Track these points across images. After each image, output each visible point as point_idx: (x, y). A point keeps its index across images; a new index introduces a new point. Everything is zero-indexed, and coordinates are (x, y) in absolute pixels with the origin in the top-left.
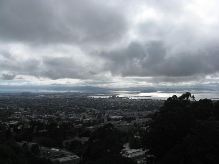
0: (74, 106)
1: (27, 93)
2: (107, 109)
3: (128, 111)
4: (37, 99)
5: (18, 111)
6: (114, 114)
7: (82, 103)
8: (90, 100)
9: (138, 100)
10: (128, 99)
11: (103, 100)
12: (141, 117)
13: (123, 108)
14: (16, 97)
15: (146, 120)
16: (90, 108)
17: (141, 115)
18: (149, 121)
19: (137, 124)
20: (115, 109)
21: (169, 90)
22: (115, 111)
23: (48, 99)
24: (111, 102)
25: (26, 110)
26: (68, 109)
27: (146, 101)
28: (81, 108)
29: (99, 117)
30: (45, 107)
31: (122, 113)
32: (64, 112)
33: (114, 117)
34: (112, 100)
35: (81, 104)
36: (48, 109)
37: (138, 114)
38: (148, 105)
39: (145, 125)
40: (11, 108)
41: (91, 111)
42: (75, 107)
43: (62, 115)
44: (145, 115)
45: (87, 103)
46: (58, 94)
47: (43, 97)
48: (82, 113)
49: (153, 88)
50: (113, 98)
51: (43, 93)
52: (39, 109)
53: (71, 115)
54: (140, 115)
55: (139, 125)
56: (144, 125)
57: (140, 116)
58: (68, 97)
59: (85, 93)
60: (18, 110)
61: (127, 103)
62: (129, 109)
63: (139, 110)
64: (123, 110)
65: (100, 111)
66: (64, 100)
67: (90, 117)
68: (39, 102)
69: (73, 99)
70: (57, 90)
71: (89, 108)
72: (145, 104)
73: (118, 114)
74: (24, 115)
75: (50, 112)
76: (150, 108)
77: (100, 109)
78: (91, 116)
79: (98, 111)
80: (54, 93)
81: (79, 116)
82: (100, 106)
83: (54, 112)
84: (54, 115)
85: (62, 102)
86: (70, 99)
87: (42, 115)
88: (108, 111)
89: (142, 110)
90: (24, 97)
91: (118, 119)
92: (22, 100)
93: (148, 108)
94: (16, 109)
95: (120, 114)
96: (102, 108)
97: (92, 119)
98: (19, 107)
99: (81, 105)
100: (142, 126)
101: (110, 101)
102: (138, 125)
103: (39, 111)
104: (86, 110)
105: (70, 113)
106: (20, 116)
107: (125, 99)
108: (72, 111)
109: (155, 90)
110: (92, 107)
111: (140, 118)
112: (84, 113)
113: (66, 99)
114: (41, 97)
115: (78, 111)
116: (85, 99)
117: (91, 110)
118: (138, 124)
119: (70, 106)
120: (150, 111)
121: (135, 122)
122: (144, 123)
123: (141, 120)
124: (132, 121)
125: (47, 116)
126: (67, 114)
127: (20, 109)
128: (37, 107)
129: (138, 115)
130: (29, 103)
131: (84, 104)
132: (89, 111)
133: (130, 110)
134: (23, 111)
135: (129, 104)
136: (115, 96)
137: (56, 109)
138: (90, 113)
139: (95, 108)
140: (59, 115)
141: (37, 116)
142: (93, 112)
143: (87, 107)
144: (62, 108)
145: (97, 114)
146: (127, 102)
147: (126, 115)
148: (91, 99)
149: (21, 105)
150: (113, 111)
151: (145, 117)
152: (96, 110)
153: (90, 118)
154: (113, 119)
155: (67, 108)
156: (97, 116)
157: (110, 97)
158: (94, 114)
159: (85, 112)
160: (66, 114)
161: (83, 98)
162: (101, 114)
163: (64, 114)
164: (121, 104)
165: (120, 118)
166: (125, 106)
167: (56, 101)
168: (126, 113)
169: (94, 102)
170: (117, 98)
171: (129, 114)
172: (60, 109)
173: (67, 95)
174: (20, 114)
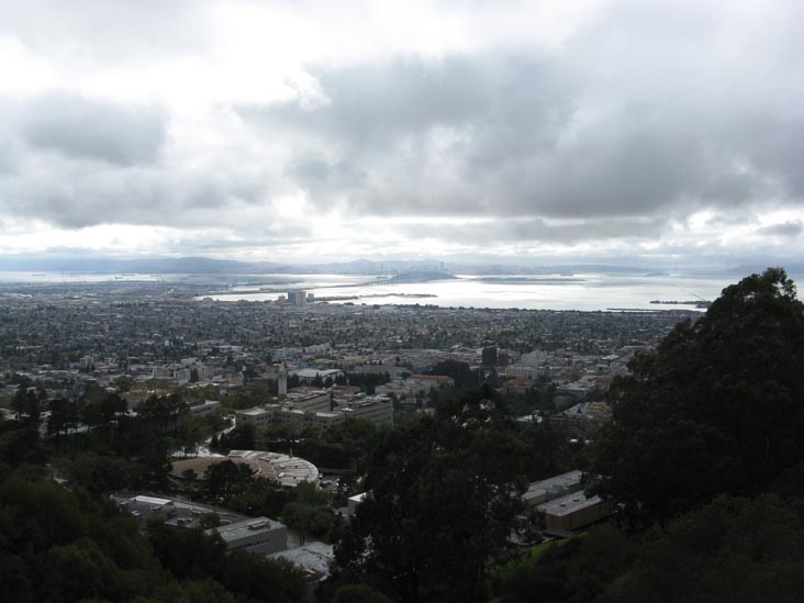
0: (148, 334)
2: (277, 343)
3: (356, 349)
6: (307, 361)
7: (177, 321)
8: (206, 309)
9: (390, 310)
11: (254, 310)
12: (409, 372)
13: (334, 338)
15: (428, 383)
16: (212, 342)
17: (409, 366)
18: (442, 387)
19: (399, 397)
20: (307, 342)
21: (500, 272)
22: (306, 349)
23: (40, 309)
24: (288, 317)
26: (126, 347)
27: (418, 314)
28: (176, 342)
29: (250, 374)
30: (33, 339)
31: (334, 358)
32: (111, 356)
33: (310, 373)
34: (290, 307)
35: (174, 325)
36: (46, 346)
37: (398, 359)
38: (429, 328)
39: (428, 400)
41: (216, 351)
42: (150, 338)
43: (103, 367)
44: (422, 364)
45: (195, 322)
46: (77, 288)
47: (21, 302)
48: (183, 361)
49: (442, 264)
50: (295, 303)
51: (19, 284)
52: (11, 347)
53: (143, 367)
54: (404, 365)
55: (408, 400)
56: (424, 402)
57: (404, 370)
58: (123, 299)
59: (182, 284)
61: (349, 322)
62: (360, 344)
63: (398, 348)
64: (339, 349)
65: (250, 351)
66: (103, 311)
67: (216, 374)
68: (5, 320)
69: (140, 305)
70: (72, 274)
71: (208, 339)
72: (415, 323)
73: (321, 360)
75: (55, 360)
76: (437, 336)
77: (248, 344)
78: (221, 369)
79: (243, 350)
80: (61, 285)
81: (172, 371)
82: (248, 333)
83: (75, 359)
84: (75, 368)
85: (96, 319)
86: (128, 306)
87: (24, 369)
88: (282, 352)
89: (410, 347)
91: (324, 380)
93: (429, 339)
95: (329, 361)
96: (258, 338)
97: (227, 382)
99: (172, 329)
100: (419, 405)
101: (284, 313)
102: (402, 402)
103: (9, 354)
105: (135, 362)
107: (339, 306)
108: (142, 355)
109: (448, 273)
110: (219, 338)
111: (405, 376)
112: (190, 360)
113: (112, 305)
114: (10, 300)
115: (167, 351)
116: (188, 304)
117: (214, 349)
118: (404, 397)
119: (133, 335)
120: (437, 351)
121: (391, 391)
122: (421, 394)
123: (410, 382)
124: (377, 389)
125: (48, 375)
126: (126, 366)
129: (397, 365)
131: (185, 326)
132: (210, 354)
133: (362, 346)
135: (356, 323)
136: (301, 292)
137: (80, 347)
138: (215, 360)
139: (228, 339)
140: (93, 368)
141: (7, 376)
142: (223, 355)
143: (200, 335)
144: (103, 341)
145: (243, 362)
146: (349, 317)
147: (351, 367)
148: (210, 306)
150: (301, 351)
151: (427, 373)
152: (234, 348)
153: (215, 378)
154: (306, 382)
155: (121, 342)
156: (244, 368)
157: (281, 298)
158: (232, 365)
159: (192, 356)
160: (123, 365)
161: (177, 304)
162: (257, 362)
163: (111, 363)
164: (326, 323)
165: (334, 378)
166: (341, 332)
167: (75, 316)
168: (350, 358)
169: (222, 316)
170: (308, 300)
171: (363, 360)
172: (95, 345)
173: (113, 291)
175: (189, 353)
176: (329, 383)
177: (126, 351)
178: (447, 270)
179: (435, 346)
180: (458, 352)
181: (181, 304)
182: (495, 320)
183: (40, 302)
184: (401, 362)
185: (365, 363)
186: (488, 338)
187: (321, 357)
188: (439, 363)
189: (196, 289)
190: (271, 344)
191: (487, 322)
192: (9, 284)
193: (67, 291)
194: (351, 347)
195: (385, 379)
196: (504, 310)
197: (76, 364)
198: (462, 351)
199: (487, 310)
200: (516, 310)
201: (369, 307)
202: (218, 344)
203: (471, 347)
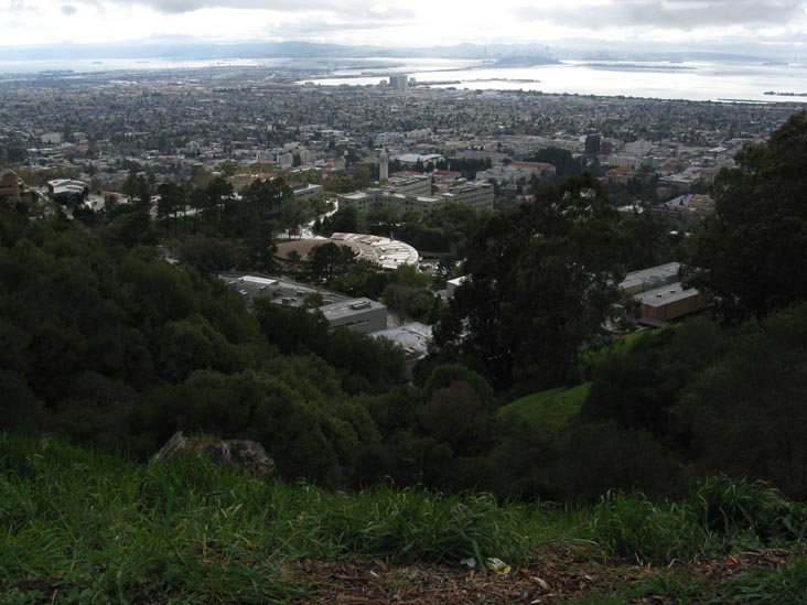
0: (251, 119)
1: (57, 74)
2: (379, 128)
3: (458, 134)
4: (102, 94)
5: (39, 144)
6: (409, 146)
7: (279, 106)
8: (308, 93)
9: (492, 95)
10: (454, 89)
11: (355, 94)
12: (511, 158)
13: (436, 123)
14: (21, 91)
15: (529, 170)
16: (314, 126)
17: (511, 152)
18: (543, 174)
19: (499, 183)
20: (408, 127)
21: (607, 58)
22: (408, 133)
23: (146, 95)
24: (389, 101)
25: (68, 138)
26: (230, 132)
27: (521, 100)
28: (279, 127)
29: (352, 158)
30: (141, 125)
31: (435, 143)
32: (216, 141)
33: (411, 158)
34: (392, 92)
35: (276, 110)
36: (153, 132)
37: (499, 145)
38: (532, 114)
39: (529, 186)
40: (10, 134)
41: (318, 136)
42: (253, 123)
43: (209, 152)
44: (523, 150)
45: (297, 106)
46: (180, 74)
47: (126, 89)
48: (286, 145)
49: (547, 48)
50: (396, 88)
51: (123, 71)
52: (119, 133)
53: (247, 151)
54: (506, 151)
55: (508, 187)
56: (525, 188)
57: (506, 156)
58: (223, 84)
60: (39, 139)
61: (451, 107)
62: (461, 129)
63: (500, 134)
64: (440, 134)
65: (351, 135)
66: (206, 96)
67: (318, 159)
68: (113, 107)
69: (243, 90)
71: (310, 123)
72: (518, 108)
73: (422, 145)
74: (65, 157)
75: (162, 145)
76: (540, 123)
77: (350, 129)
78: (323, 153)
79: (345, 135)
80: (164, 71)
81: (275, 155)
82: (350, 117)
83: (181, 144)
84: (182, 153)
85: (200, 105)
86: (231, 91)
87: (133, 155)
88: (383, 137)
89: (512, 133)
90: (50, 90)
91: (425, 165)
92: (45, 103)
93: (532, 125)
94: (31, 139)
95: (430, 146)
96: (359, 122)
97: (329, 166)
98: (41, 131)
99: (275, 114)
100: (520, 191)
101: (386, 97)
102: (503, 188)
103: (118, 140)
104: (297, 132)
105: (239, 147)
106: (51, 161)
107: (442, 90)
108: (245, 139)
109: (553, 58)
110: (321, 122)
111: (507, 162)
112: (294, 145)
113: (215, 91)
114: (117, 87)
115: (270, 135)
116: (289, 88)
117: (316, 134)
118: (505, 183)
119: (236, 120)
120: (539, 138)
121: (492, 177)
122: (522, 181)
123: (512, 168)
124: (478, 175)
125: (155, 160)
126: (230, 151)
127: (45, 138)
128: (111, 126)
129: (498, 151)
130: (77, 113)
131: (287, 111)
132: (312, 138)
133: (465, 132)
134: (59, 144)
135: (458, 108)
136: (403, 77)
137: (185, 133)
138: (317, 145)
139: (330, 123)
140: (199, 153)
141: (118, 162)
142: (326, 139)
143: (302, 120)
144: (207, 127)
145: (345, 146)
146: (452, 102)
147: (453, 152)
148: (311, 90)
149: (45, 120)
150: (402, 135)
151: (527, 159)
152: (336, 132)
153: (317, 163)
154: (407, 167)
155: (225, 127)
156: (346, 153)
157: (383, 83)
158: (334, 149)
159: (295, 140)
160: (227, 150)
161: (278, 88)
162: (359, 146)
163: (216, 148)
164: (427, 108)
165: (435, 162)
166: (442, 117)
167: (180, 102)
168: (452, 144)
169: (324, 100)
170: (410, 85)
171: (465, 146)
172: (200, 130)
173: (216, 77)
174: (51, 157)
175: (292, 137)
176: (430, 168)
177: (230, 136)
178: (551, 54)
179: (537, 133)
180: (560, 139)
181: (282, 88)
182: (600, 108)
183: (146, 89)
184: (502, 149)
185: (467, 149)
186: (592, 125)
187: (423, 142)
188: (542, 150)
189: (297, 73)
190: (373, 128)
191: (592, 110)
192: (115, 72)
193: (170, 77)
194: (452, 133)
195: (486, 164)
196: (609, 97)
197: (182, 149)
198: (565, 138)
199: (592, 97)
200: (622, 98)
201: (471, 92)
202: (320, 129)
203: (574, 134)
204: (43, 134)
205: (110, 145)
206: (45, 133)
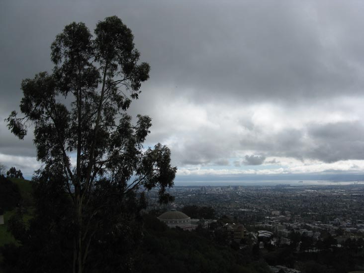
1: (283, 186)
4: (301, 195)
5: (270, 215)
14: (268, 193)
23: (319, 196)
25: (283, 213)
26: (356, 215)
30: (315, 210)
32: (349, 219)
36: (320, 213)
40: (260, 210)
43: (345, 224)
46: (336, 187)
47: (312, 194)
51: (312, 186)
52: (305, 213)
53: (363, 225)
58: (357, 193)
60: (271, 213)
66: (347, 198)
68: (305, 201)
70: (335, 182)
74: (280, 222)
75: (323, 219)
80: (329, 186)
83: (332, 220)
84: (332, 223)
85: (344, 202)
86: (360, 196)
87: (310, 223)
90: (279, 193)
92: (276, 198)
94: (268, 213)
98: (272, 209)
103: (304, 216)
105: (360, 222)
106: (273, 223)
113: (352, 195)
114: (307, 193)
119: (360, 210)
125: (319, 226)
126: (355, 224)
127: (273, 213)
128: (302, 209)
130: (288, 203)
134: (278, 216)
137: (334, 214)
140: (340, 224)
141: (302, 225)
144: (346, 212)
149: (275, 205)
155: (354, 213)
160: (354, 224)
163: (349, 222)
167: (334, 200)
172: (342, 213)
173: (353, 189)
174: (274, 221)
177: (356, 217)
183: (320, 194)
192: (308, 186)
193: (332, 189)
197: (332, 222)
204: (272, 211)
205: (300, 217)
206: (274, 210)
